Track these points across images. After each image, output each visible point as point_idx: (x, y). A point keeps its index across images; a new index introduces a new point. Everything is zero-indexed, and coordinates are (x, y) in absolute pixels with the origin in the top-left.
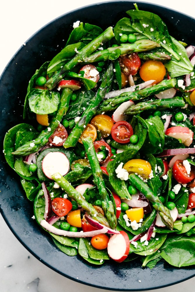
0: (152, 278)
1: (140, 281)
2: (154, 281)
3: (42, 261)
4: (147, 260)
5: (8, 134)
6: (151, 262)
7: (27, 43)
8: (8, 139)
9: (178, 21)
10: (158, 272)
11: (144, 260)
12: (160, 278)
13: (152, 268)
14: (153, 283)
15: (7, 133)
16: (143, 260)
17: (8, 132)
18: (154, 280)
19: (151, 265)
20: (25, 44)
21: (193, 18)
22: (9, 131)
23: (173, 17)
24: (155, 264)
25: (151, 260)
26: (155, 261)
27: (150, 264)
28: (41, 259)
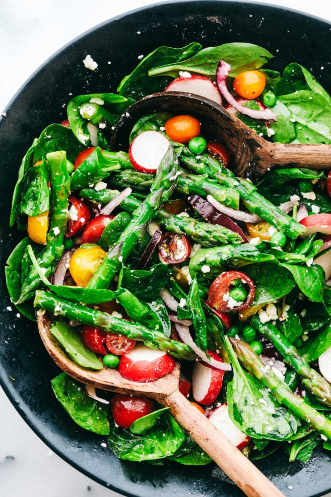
0: (311, 478)
1: (290, 487)
2: (316, 483)
3: (112, 488)
4: (296, 449)
5: (8, 267)
6: (303, 451)
7: (8, 112)
8: (13, 276)
9: (262, 20)
10: (319, 465)
11: (291, 450)
12: (325, 475)
13: (308, 460)
14: (315, 486)
15: (6, 267)
16: (289, 450)
17: (7, 265)
18: (315, 481)
19: (305, 456)
20: (5, 115)
21: (287, 9)
22: (8, 262)
23: (251, 14)
24: (311, 452)
25: (303, 447)
26: (310, 448)
27: (302, 455)
28: (108, 485)
